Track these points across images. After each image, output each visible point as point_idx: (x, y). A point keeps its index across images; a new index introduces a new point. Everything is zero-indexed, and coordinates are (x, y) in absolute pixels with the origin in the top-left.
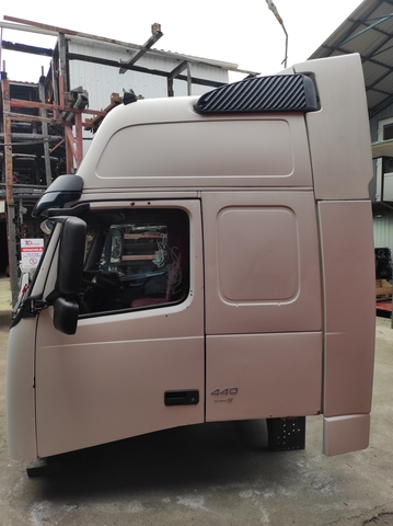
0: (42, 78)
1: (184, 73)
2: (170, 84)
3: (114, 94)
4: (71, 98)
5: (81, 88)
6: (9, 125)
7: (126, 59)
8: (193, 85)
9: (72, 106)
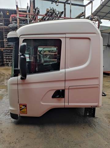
0: (28, 7)
1: (69, 2)
2: (65, 6)
3: (47, 9)
4: (34, 11)
5: (37, 7)
6: (19, 21)
8: (72, 6)
9: (35, 14)
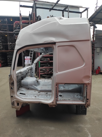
2: (63, 13)
3: (48, 17)
4: (36, 19)
7: (51, 7)
8: (69, 13)
